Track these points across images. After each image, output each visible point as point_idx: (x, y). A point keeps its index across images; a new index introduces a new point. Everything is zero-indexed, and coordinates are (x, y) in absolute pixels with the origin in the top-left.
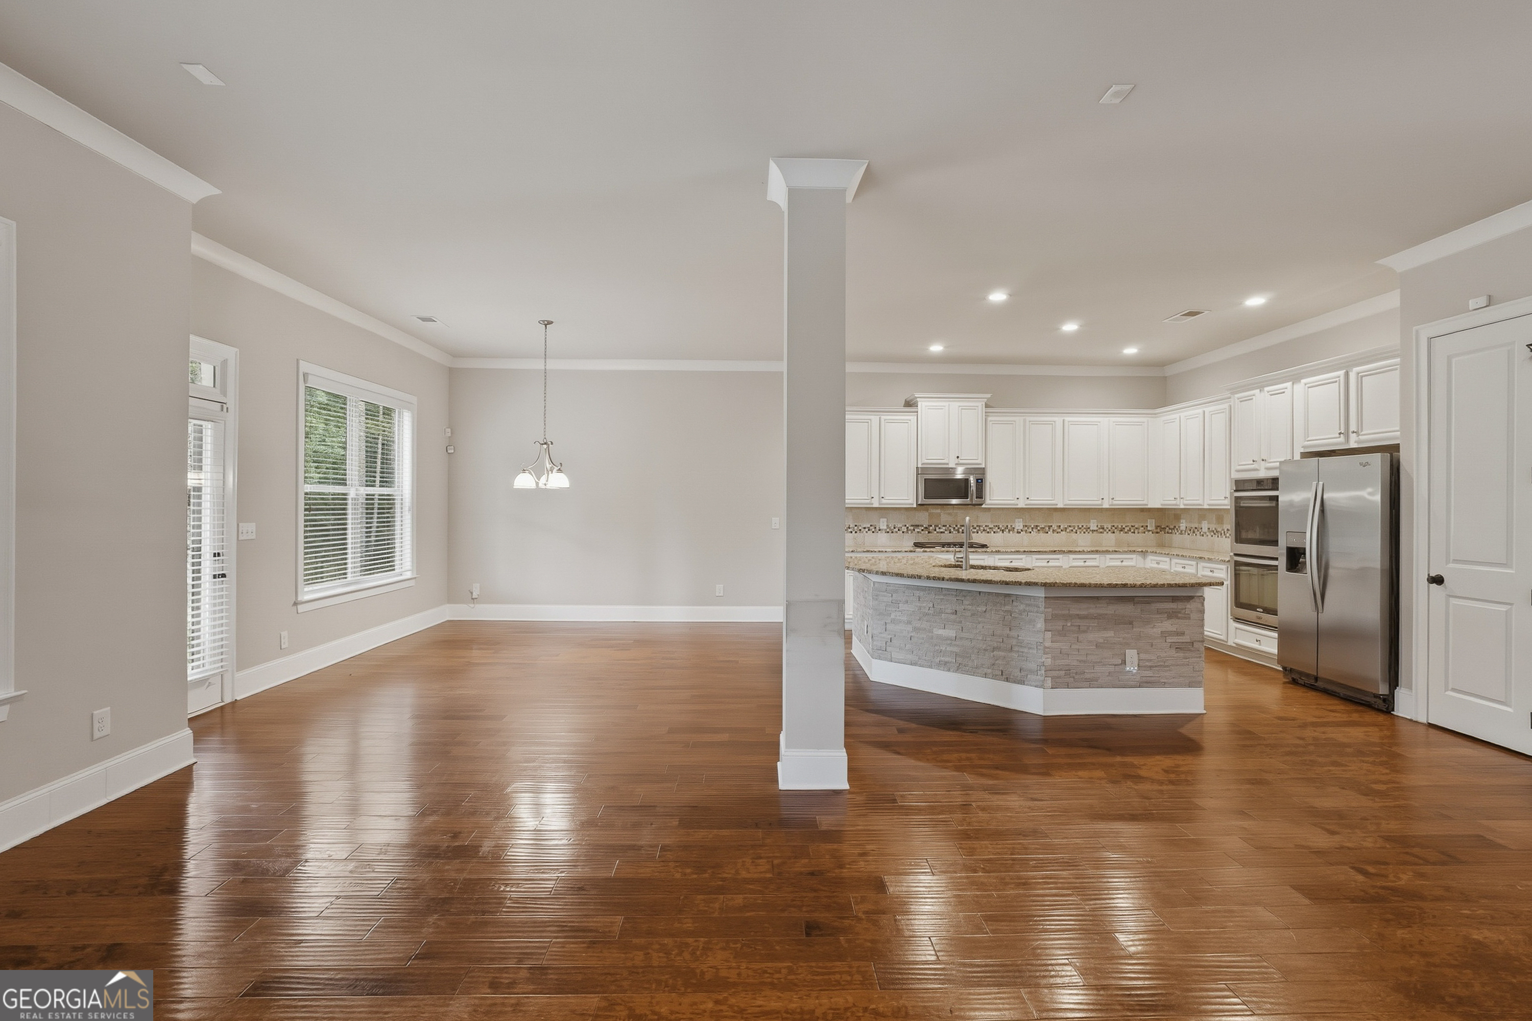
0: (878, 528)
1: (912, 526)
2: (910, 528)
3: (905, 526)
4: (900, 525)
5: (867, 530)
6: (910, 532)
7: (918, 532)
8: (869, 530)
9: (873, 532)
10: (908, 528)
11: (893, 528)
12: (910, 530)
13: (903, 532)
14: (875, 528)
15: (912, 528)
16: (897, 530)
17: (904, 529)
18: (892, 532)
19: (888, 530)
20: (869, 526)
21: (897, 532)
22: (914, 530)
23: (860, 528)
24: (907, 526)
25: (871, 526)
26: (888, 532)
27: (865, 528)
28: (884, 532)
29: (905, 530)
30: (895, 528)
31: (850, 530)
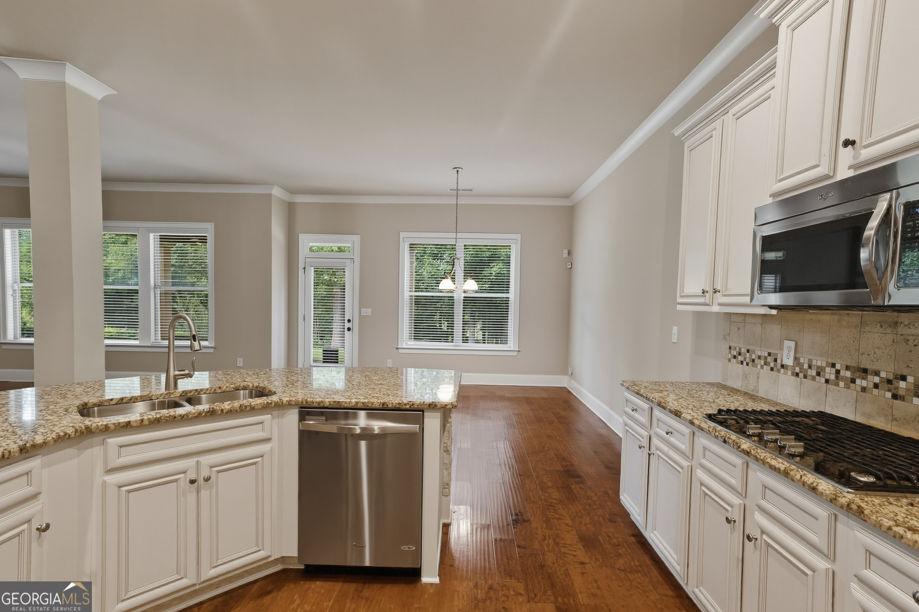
0: (779, 361)
1: (848, 368)
2: (842, 373)
3: (833, 365)
4: (819, 362)
5: (762, 362)
6: (842, 384)
7: (864, 389)
8: (766, 363)
9: (772, 369)
10: (838, 372)
11: (806, 366)
12: (844, 379)
13: (827, 381)
14: (776, 360)
15: (848, 374)
16: (814, 373)
17: (830, 373)
18: (805, 377)
19: (797, 370)
20: (766, 355)
21: (813, 378)
22: (853, 381)
23: (754, 357)
24: (838, 367)
25: (769, 354)
26: (797, 375)
27: (759, 357)
28: (790, 373)
29: (833, 377)
30: (810, 367)
31: (740, 358)
